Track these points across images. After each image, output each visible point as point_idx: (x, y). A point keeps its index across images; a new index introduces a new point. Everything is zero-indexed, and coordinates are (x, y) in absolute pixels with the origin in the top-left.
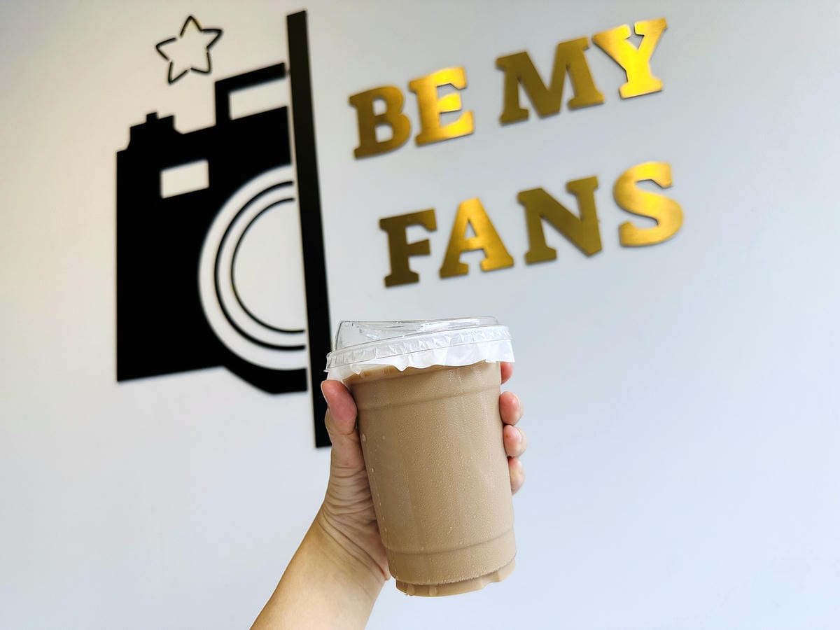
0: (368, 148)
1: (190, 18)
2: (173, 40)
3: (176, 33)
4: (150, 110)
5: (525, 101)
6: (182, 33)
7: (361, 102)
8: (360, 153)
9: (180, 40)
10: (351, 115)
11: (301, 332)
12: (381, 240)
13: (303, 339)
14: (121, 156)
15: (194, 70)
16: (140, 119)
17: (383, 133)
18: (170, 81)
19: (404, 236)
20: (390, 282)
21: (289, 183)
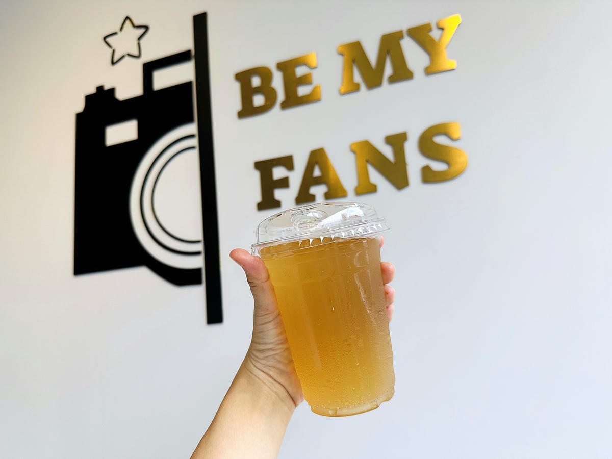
0: (248, 111)
1: (127, 18)
2: (115, 33)
3: (117, 29)
4: (99, 84)
5: (357, 78)
6: (121, 29)
7: (243, 78)
8: (242, 115)
9: (120, 34)
10: (236, 87)
11: (198, 242)
12: (255, 177)
13: (200, 247)
14: (79, 116)
15: (129, 55)
16: (92, 90)
17: (259, 100)
18: (113, 63)
19: (271, 174)
20: (261, 207)
21: (192, 136)
